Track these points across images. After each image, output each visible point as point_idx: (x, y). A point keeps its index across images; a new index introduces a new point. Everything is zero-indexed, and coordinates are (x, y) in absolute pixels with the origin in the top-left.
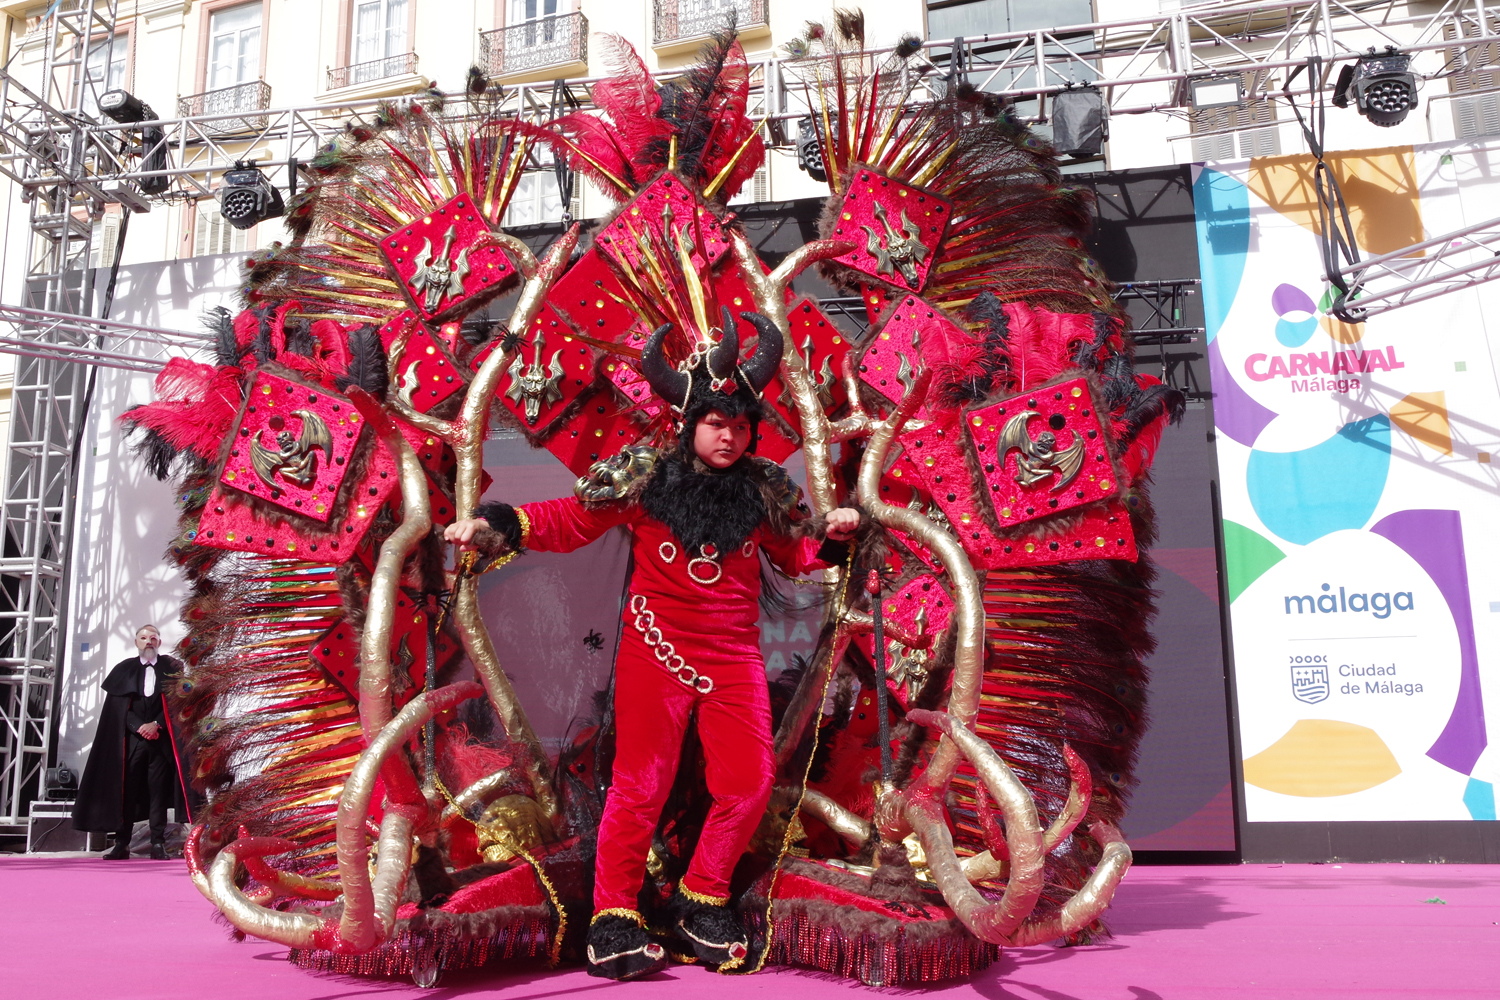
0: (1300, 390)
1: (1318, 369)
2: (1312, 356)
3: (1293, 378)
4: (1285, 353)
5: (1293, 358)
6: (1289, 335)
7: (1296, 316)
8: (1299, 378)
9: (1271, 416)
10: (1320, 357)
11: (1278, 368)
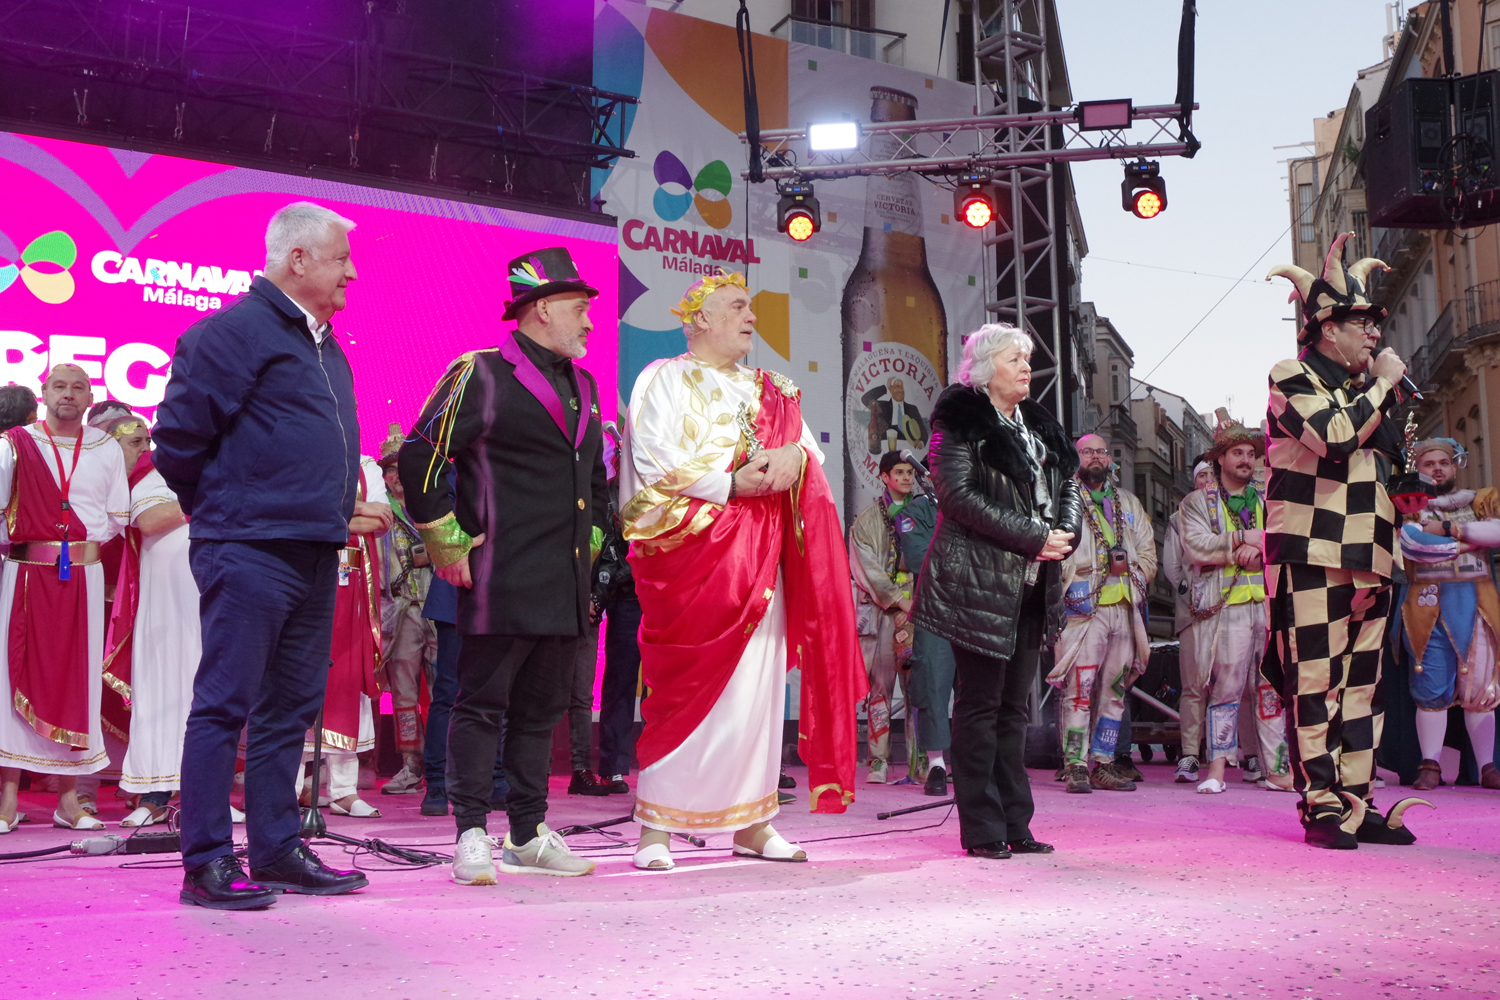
0: (670, 267)
1: (688, 248)
2: (684, 233)
3: (665, 253)
4: (661, 225)
5: (668, 231)
6: (666, 206)
7: (675, 189)
8: (670, 254)
9: (642, 289)
10: (691, 236)
11: (652, 240)
